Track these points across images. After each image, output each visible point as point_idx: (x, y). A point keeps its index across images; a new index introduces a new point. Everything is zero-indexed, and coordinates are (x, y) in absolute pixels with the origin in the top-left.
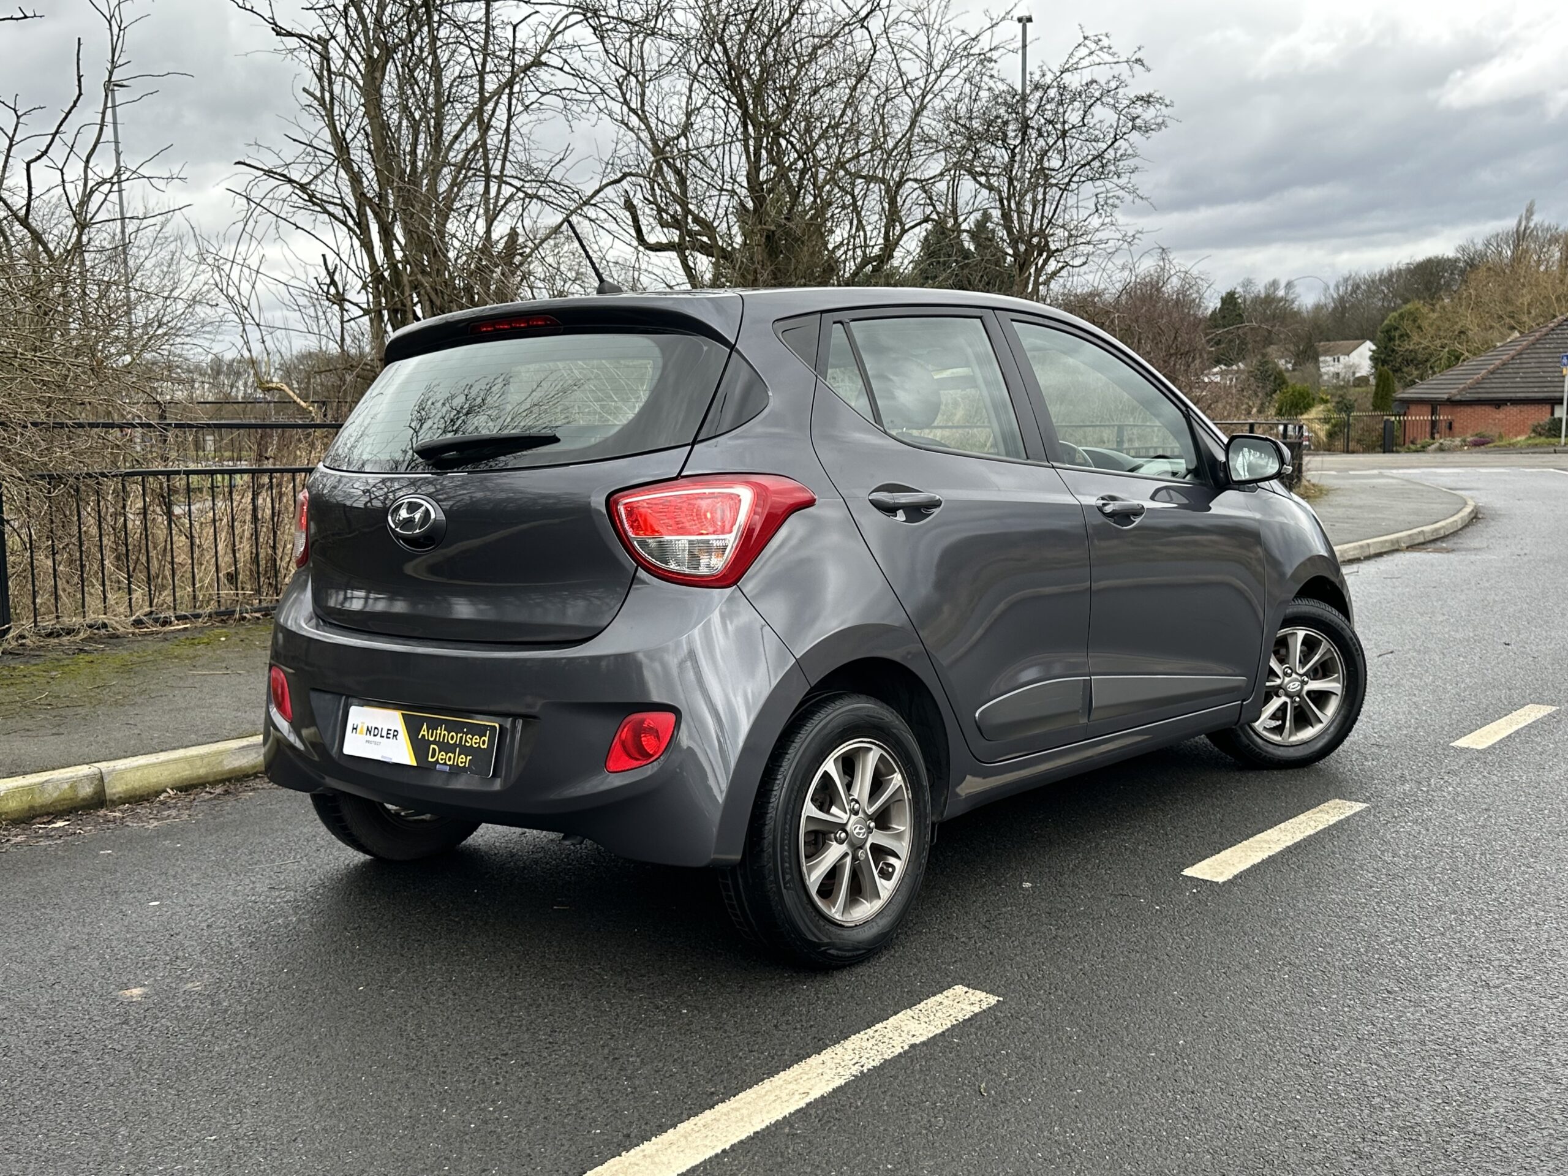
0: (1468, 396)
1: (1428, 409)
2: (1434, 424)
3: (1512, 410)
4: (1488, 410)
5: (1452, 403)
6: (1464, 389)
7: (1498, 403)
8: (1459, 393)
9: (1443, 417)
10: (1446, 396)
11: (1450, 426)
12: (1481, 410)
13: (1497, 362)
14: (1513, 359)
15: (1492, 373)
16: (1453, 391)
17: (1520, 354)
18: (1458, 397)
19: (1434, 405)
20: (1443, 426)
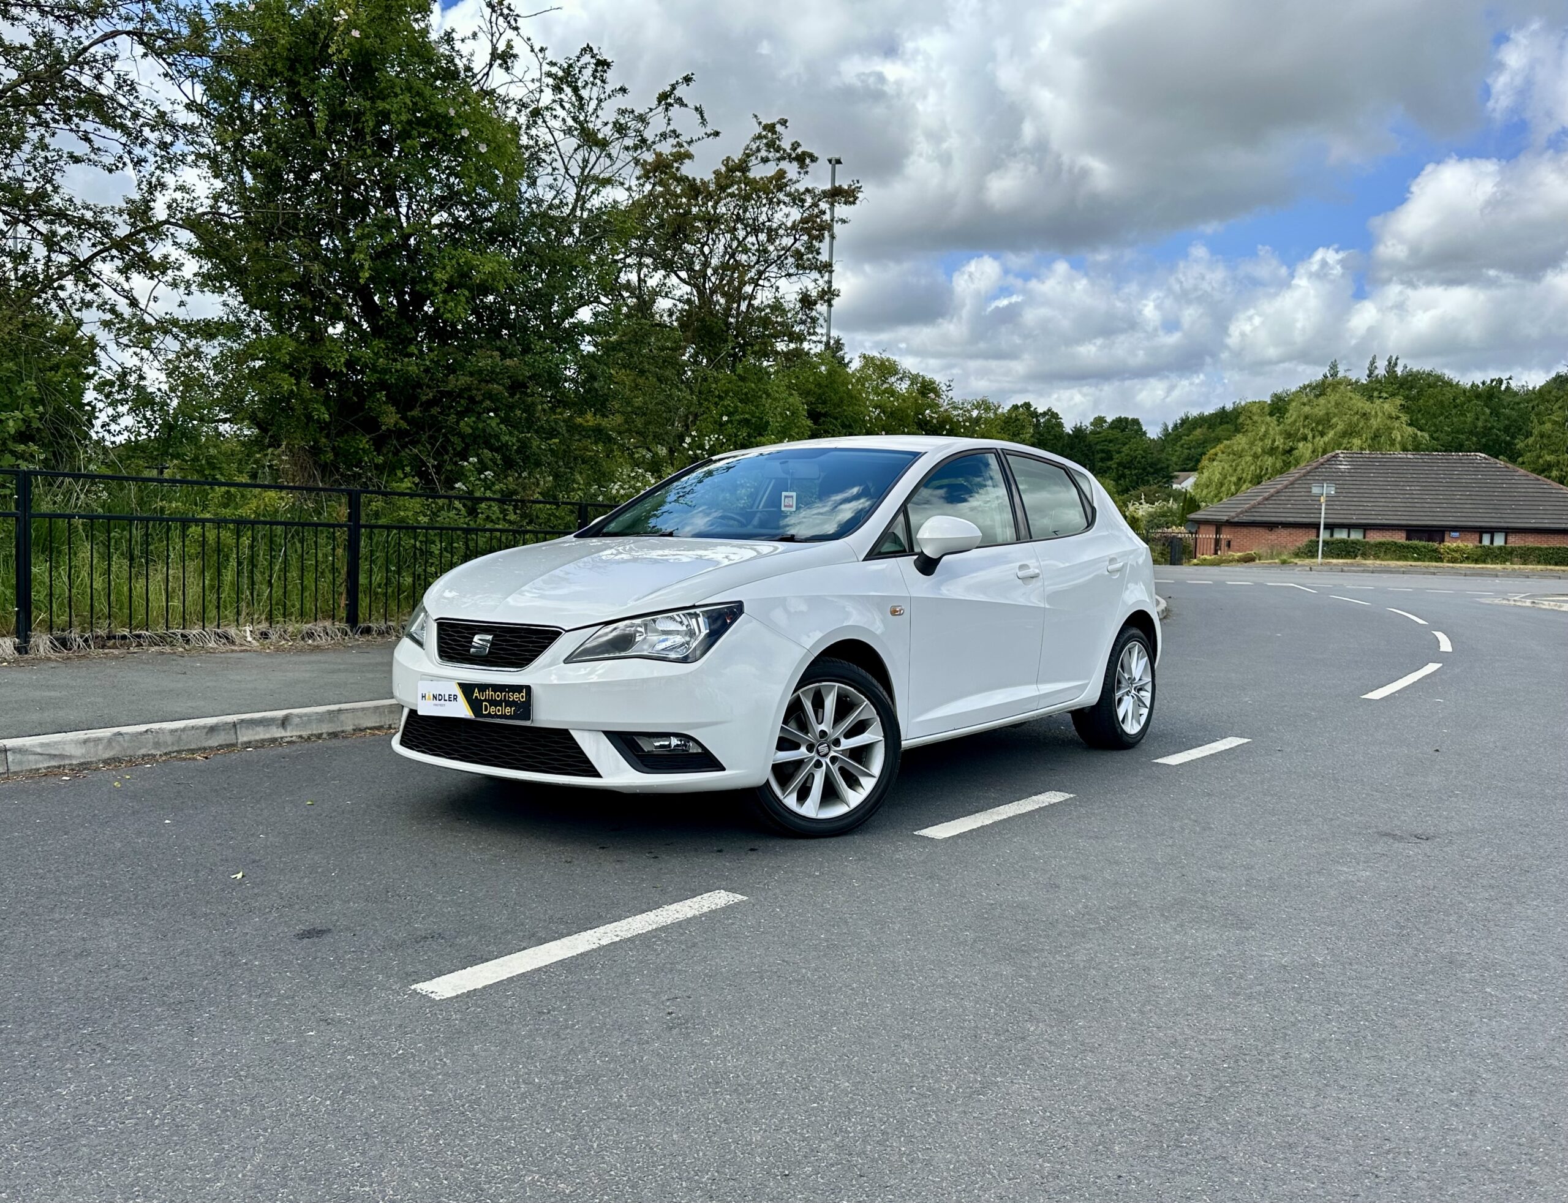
0: (1245, 518)
1: (1213, 529)
2: (1217, 542)
3: (1284, 532)
4: (1262, 532)
5: (1230, 524)
6: (1242, 513)
7: (1271, 526)
8: (1238, 516)
9: (1224, 536)
10: (1226, 518)
11: (1229, 544)
12: (1254, 531)
13: (1272, 490)
14: (1286, 487)
15: (1267, 499)
16: (1233, 514)
18: (1236, 520)
19: (1219, 526)
20: (1223, 543)
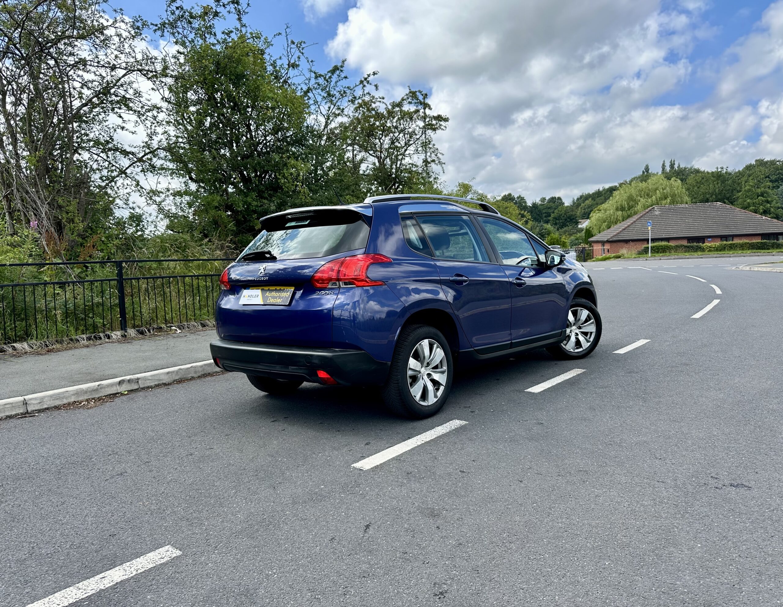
0: (615, 239)
1: (600, 244)
2: (603, 250)
4: (622, 244)
6: (613, 236)
7: (627, 241)
8: (611, 238)
9: (606, 247)
10: (606, 239)
11: (608, 251)
12: (620, 244)
13: (626, 225)
15: (624, 229)
16: (609, 237)
17: (635, 222)
18: (611, 240)
19: (603, 243)
20: (606, 251)
